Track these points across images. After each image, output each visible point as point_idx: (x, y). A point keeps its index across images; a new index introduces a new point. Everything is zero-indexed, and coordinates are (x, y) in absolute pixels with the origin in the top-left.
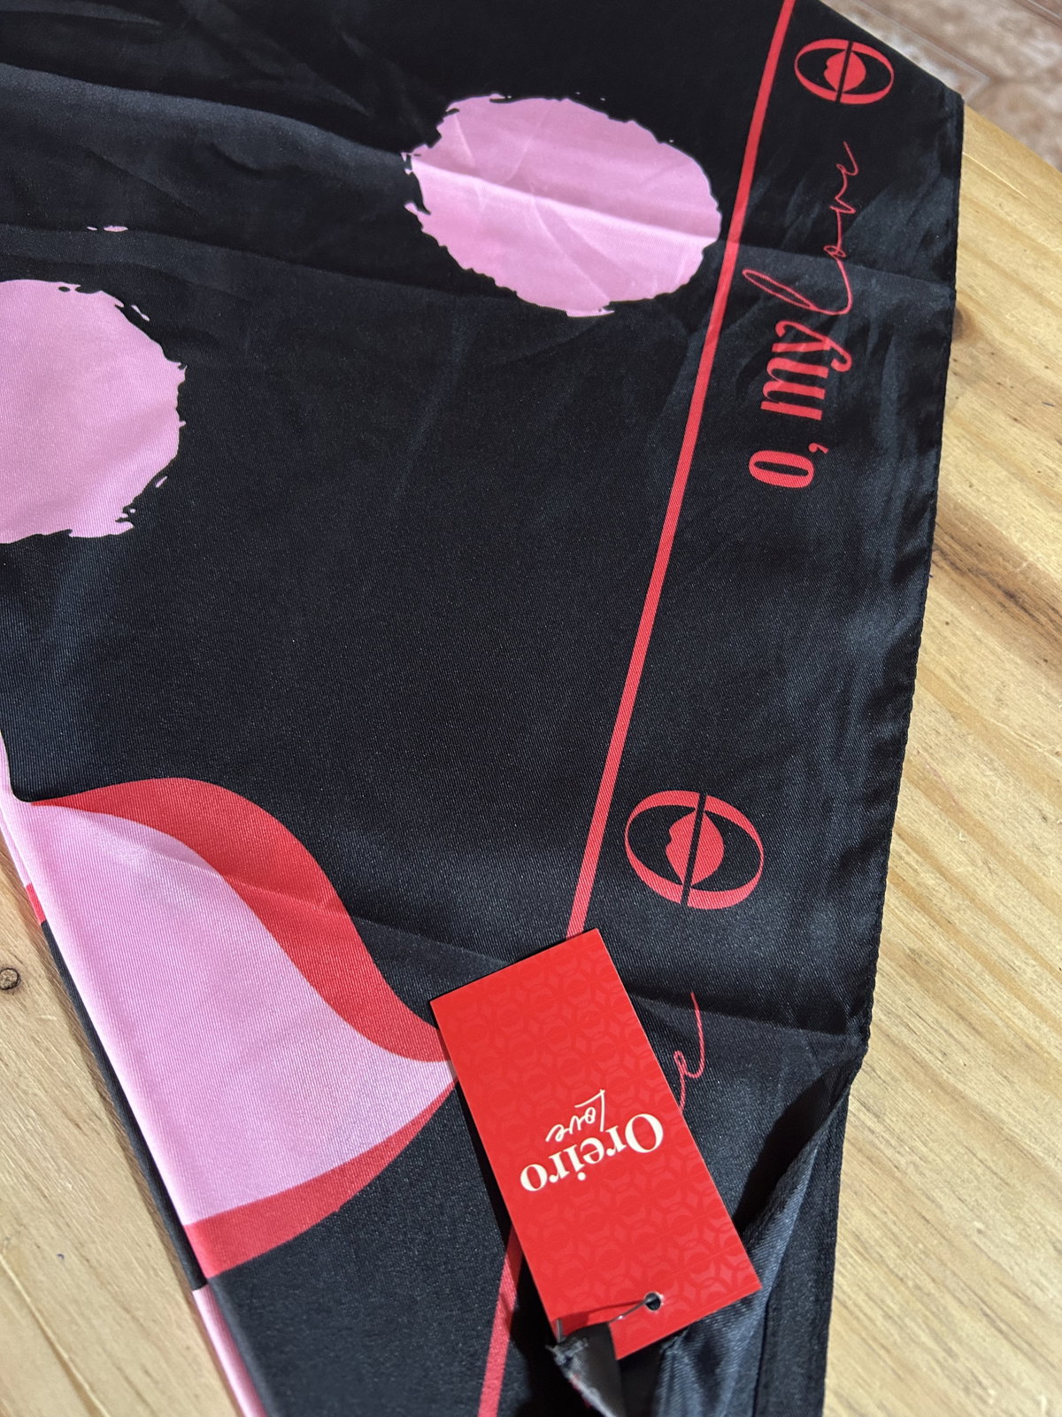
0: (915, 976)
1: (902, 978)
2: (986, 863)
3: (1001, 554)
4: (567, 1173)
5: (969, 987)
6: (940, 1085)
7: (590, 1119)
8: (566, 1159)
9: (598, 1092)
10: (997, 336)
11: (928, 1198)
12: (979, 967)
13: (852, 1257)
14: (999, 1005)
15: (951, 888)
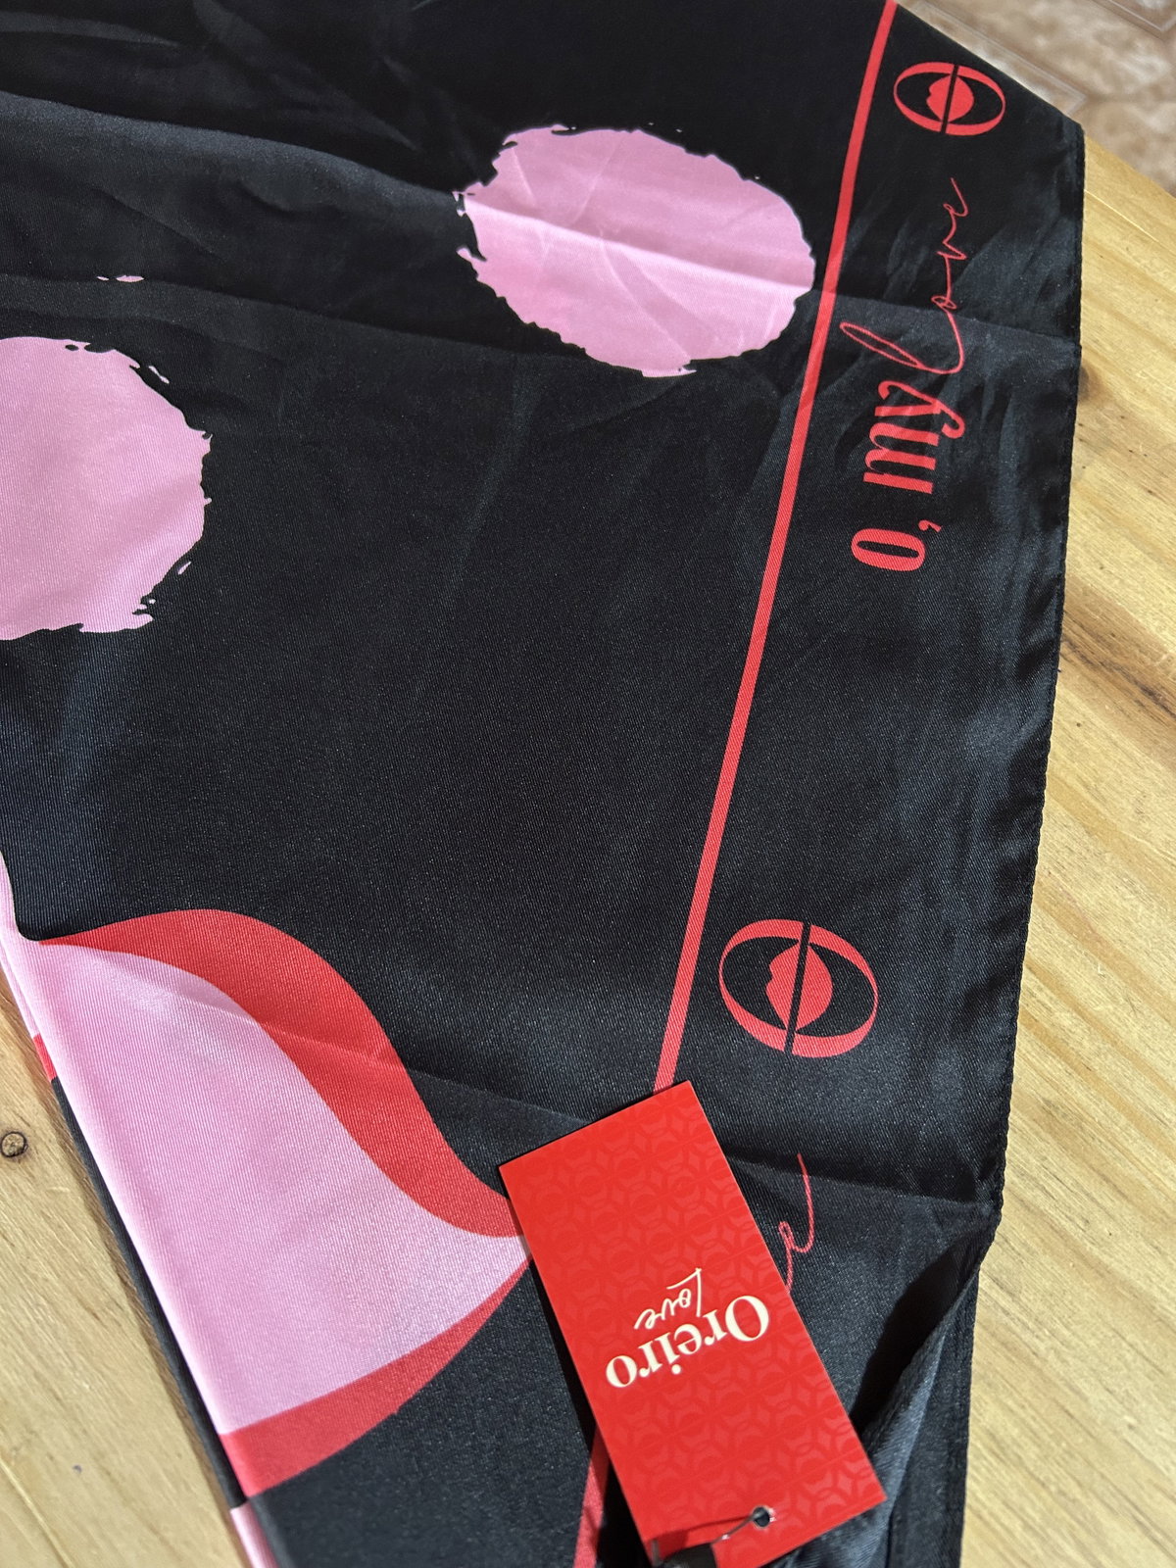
0: (1051, 1131)
1: (1037, 1134)
2: (1128, 999)
3: (1138, 646)
4: (659, 1366)
5: (1112, 1144)
6: (1082, 1257)
7: (684, 1303)
8: (658, 1349)
9: (694, 1271)
10: (1127, 397)
11: (1072, 1389)
12: (1123, 1121)
13: (985, 1459)
14: (1146, 1164)
15: (1089, 1030)
